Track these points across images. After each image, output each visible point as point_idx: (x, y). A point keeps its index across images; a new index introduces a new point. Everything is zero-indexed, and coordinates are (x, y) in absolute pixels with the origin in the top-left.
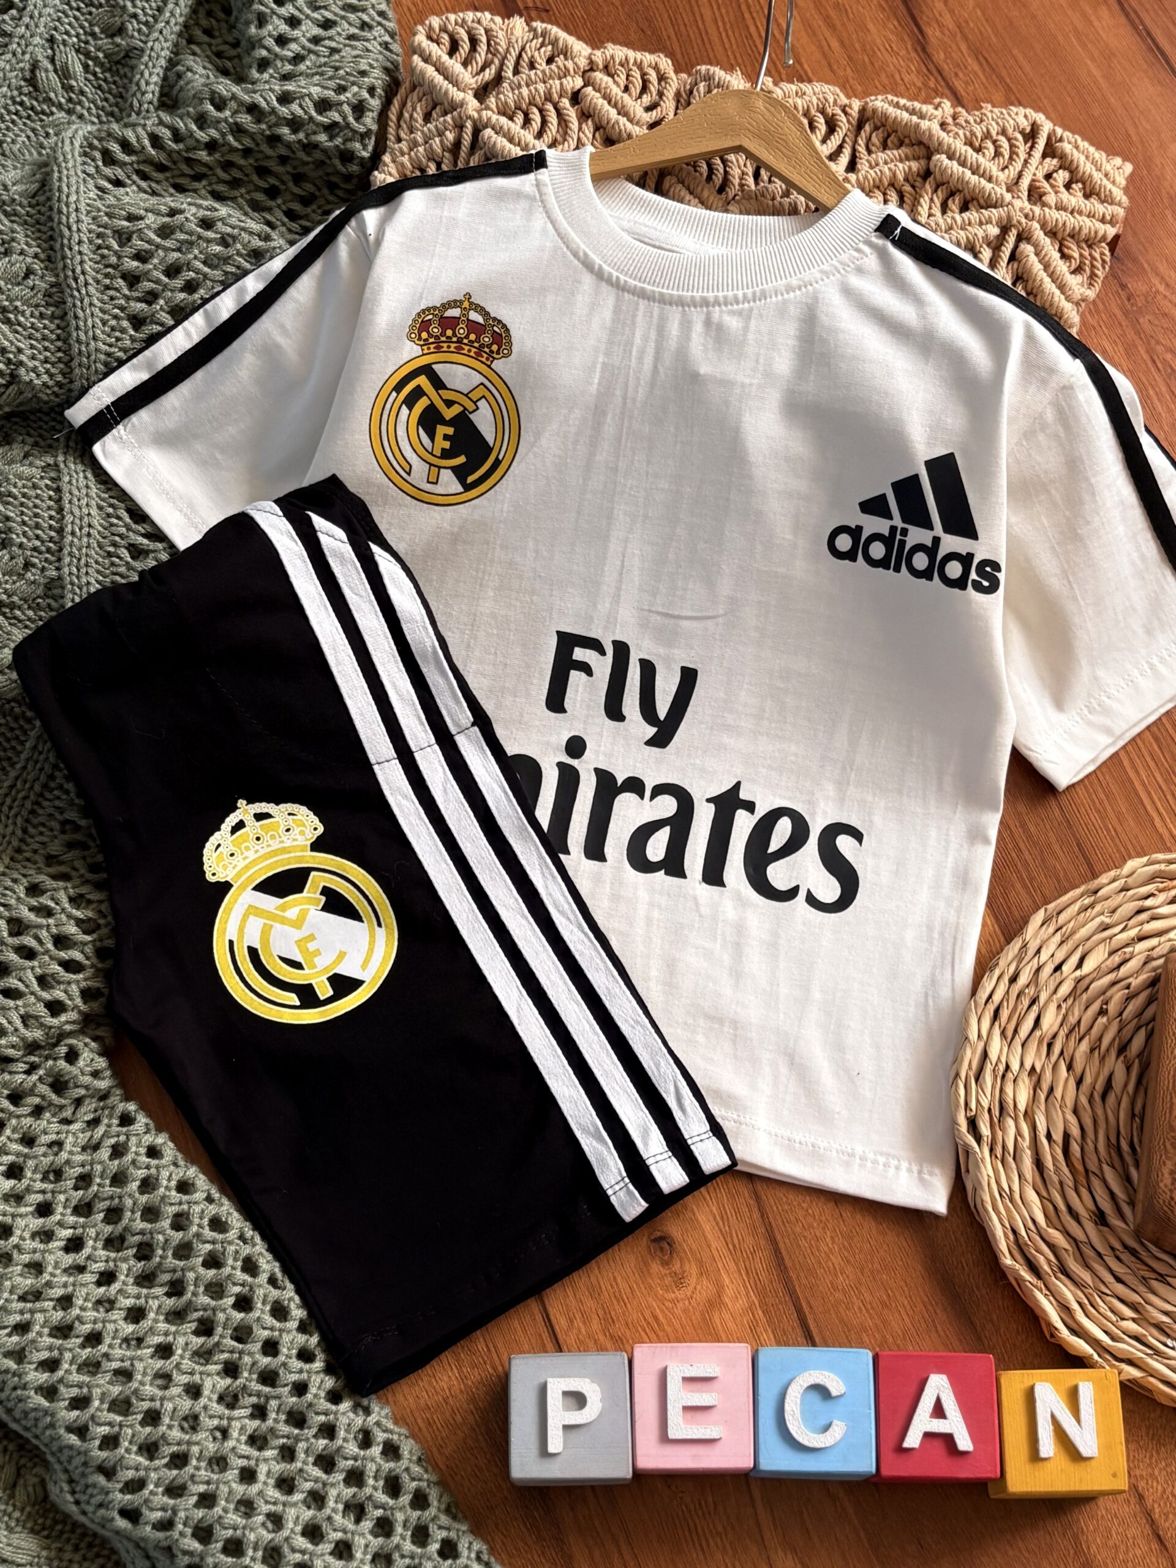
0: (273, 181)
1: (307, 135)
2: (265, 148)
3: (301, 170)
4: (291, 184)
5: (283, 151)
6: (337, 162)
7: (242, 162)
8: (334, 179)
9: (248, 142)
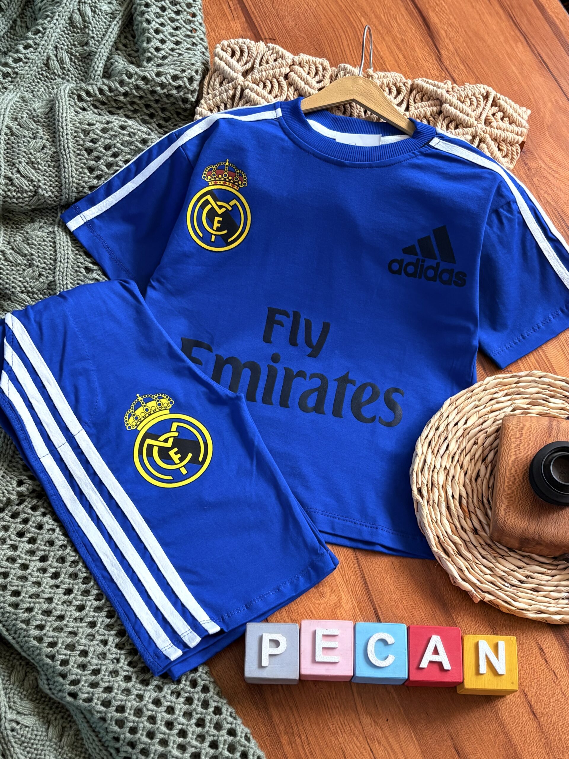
0: (152, 111)
1: (168, 91)
2: (149, 96)
3: (165, 106)
4: (160, 113)
5: (157, 98)
6: (181, 103)
7: (139, 102)
8: (179, 110)
9: (141, 93)
